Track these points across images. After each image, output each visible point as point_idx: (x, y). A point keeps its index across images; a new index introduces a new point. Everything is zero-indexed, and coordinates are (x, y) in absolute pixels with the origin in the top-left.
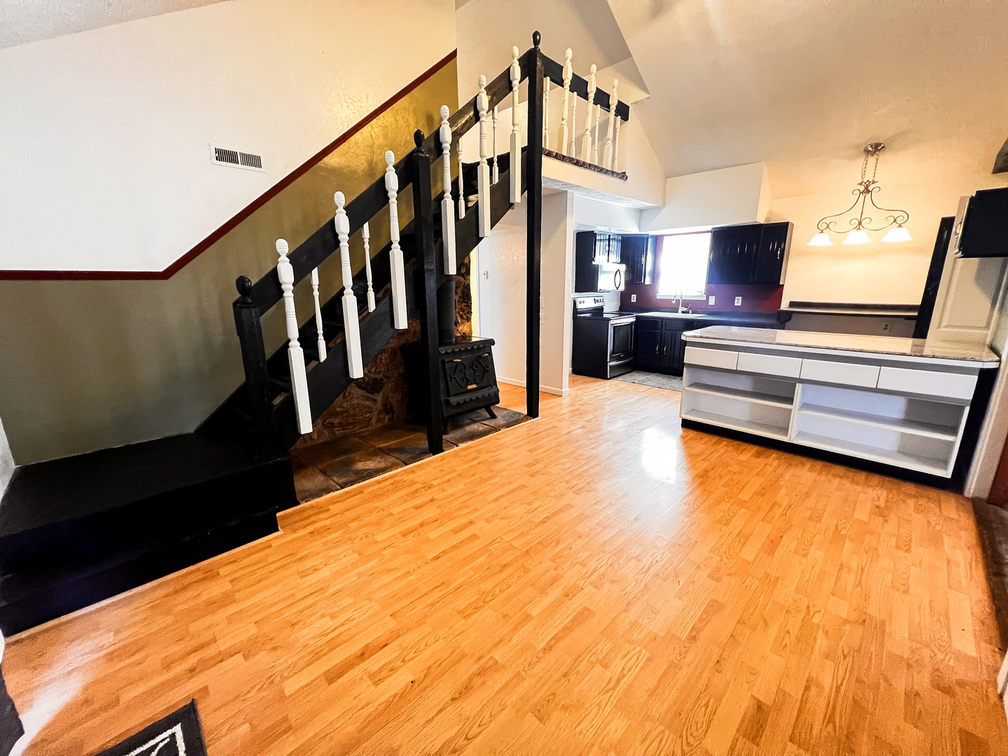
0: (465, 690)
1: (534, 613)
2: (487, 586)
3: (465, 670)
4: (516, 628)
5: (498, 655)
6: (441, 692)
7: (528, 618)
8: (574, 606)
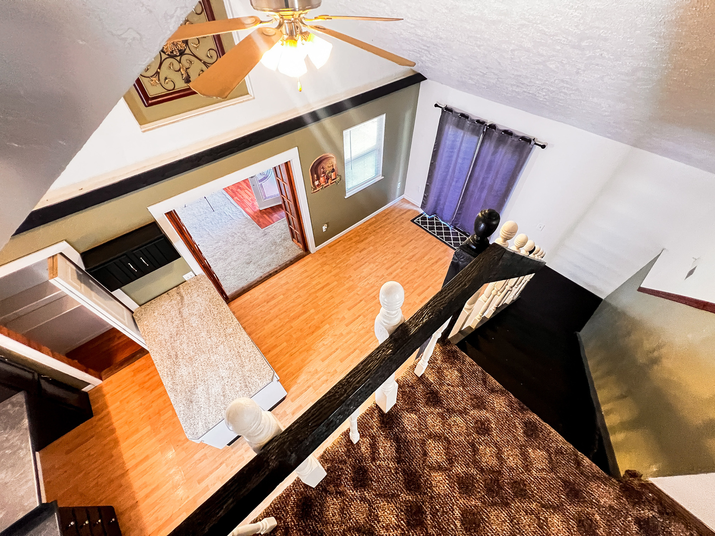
0: (413, 256)
1: (400, 269)
2: (412, 277)
3: (414, 259)
4: (404, 266)
5: (408, 261)
6: (417, 256)
7: (401, 268)
8: (390, 270)
